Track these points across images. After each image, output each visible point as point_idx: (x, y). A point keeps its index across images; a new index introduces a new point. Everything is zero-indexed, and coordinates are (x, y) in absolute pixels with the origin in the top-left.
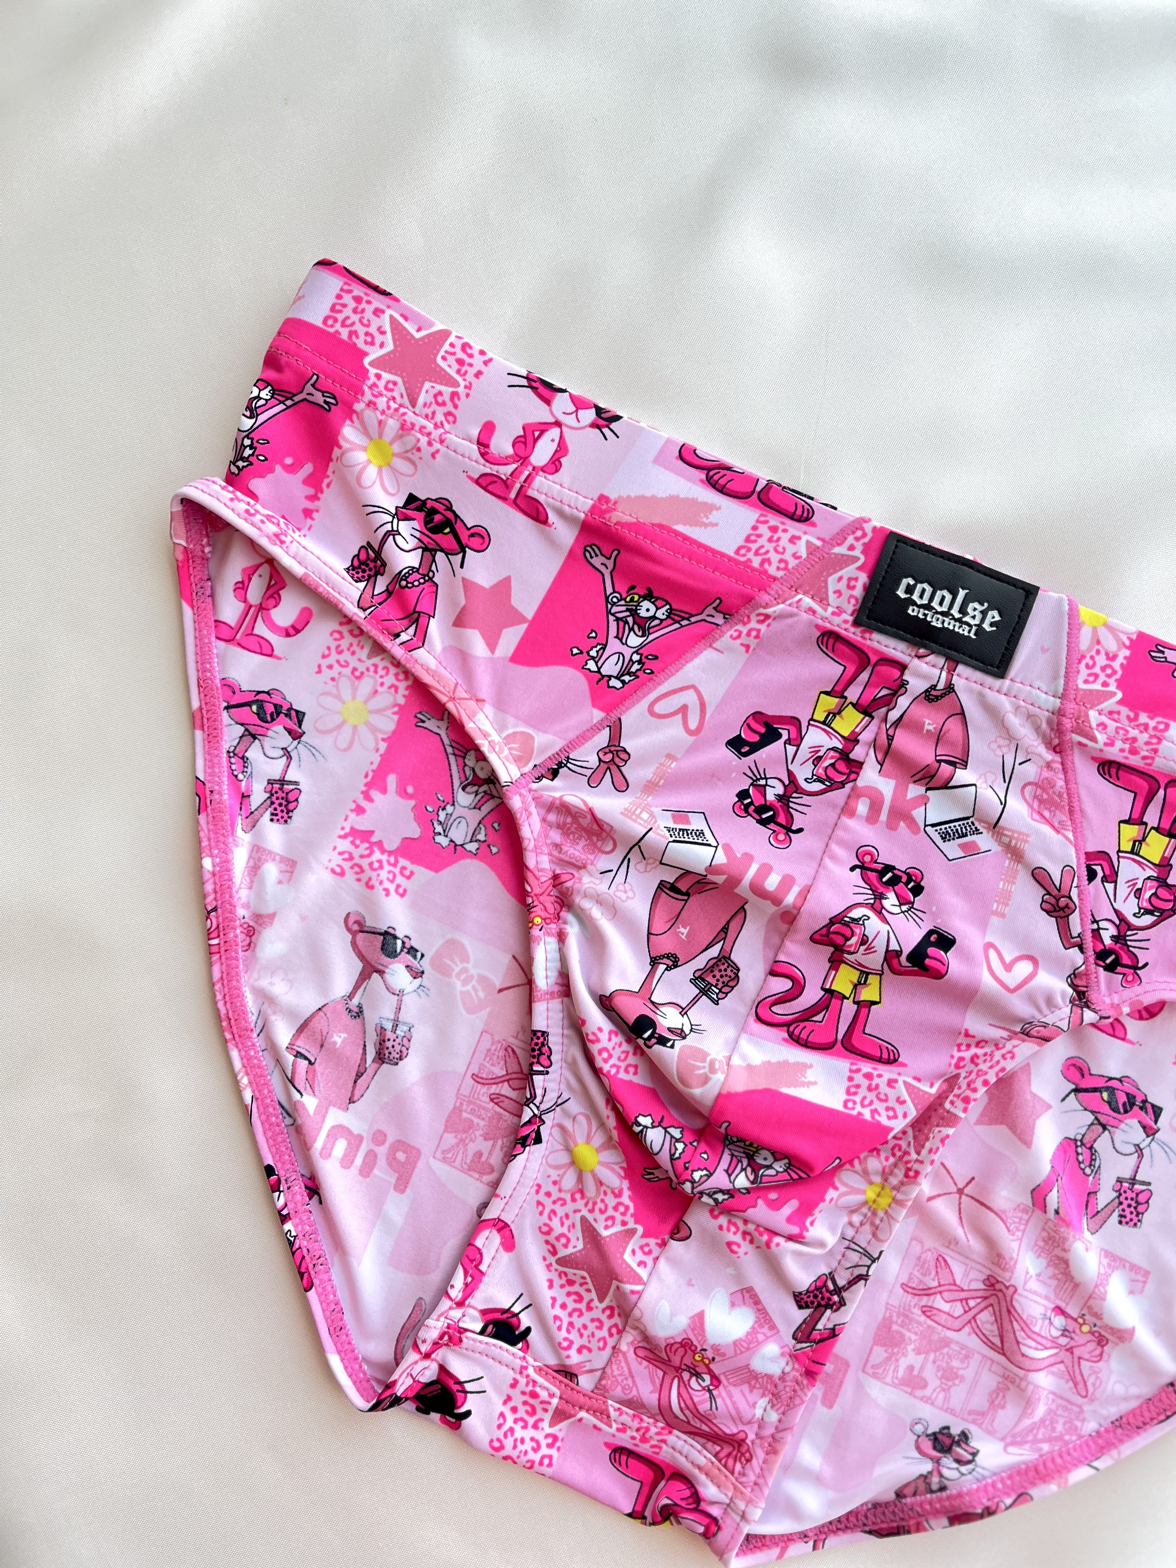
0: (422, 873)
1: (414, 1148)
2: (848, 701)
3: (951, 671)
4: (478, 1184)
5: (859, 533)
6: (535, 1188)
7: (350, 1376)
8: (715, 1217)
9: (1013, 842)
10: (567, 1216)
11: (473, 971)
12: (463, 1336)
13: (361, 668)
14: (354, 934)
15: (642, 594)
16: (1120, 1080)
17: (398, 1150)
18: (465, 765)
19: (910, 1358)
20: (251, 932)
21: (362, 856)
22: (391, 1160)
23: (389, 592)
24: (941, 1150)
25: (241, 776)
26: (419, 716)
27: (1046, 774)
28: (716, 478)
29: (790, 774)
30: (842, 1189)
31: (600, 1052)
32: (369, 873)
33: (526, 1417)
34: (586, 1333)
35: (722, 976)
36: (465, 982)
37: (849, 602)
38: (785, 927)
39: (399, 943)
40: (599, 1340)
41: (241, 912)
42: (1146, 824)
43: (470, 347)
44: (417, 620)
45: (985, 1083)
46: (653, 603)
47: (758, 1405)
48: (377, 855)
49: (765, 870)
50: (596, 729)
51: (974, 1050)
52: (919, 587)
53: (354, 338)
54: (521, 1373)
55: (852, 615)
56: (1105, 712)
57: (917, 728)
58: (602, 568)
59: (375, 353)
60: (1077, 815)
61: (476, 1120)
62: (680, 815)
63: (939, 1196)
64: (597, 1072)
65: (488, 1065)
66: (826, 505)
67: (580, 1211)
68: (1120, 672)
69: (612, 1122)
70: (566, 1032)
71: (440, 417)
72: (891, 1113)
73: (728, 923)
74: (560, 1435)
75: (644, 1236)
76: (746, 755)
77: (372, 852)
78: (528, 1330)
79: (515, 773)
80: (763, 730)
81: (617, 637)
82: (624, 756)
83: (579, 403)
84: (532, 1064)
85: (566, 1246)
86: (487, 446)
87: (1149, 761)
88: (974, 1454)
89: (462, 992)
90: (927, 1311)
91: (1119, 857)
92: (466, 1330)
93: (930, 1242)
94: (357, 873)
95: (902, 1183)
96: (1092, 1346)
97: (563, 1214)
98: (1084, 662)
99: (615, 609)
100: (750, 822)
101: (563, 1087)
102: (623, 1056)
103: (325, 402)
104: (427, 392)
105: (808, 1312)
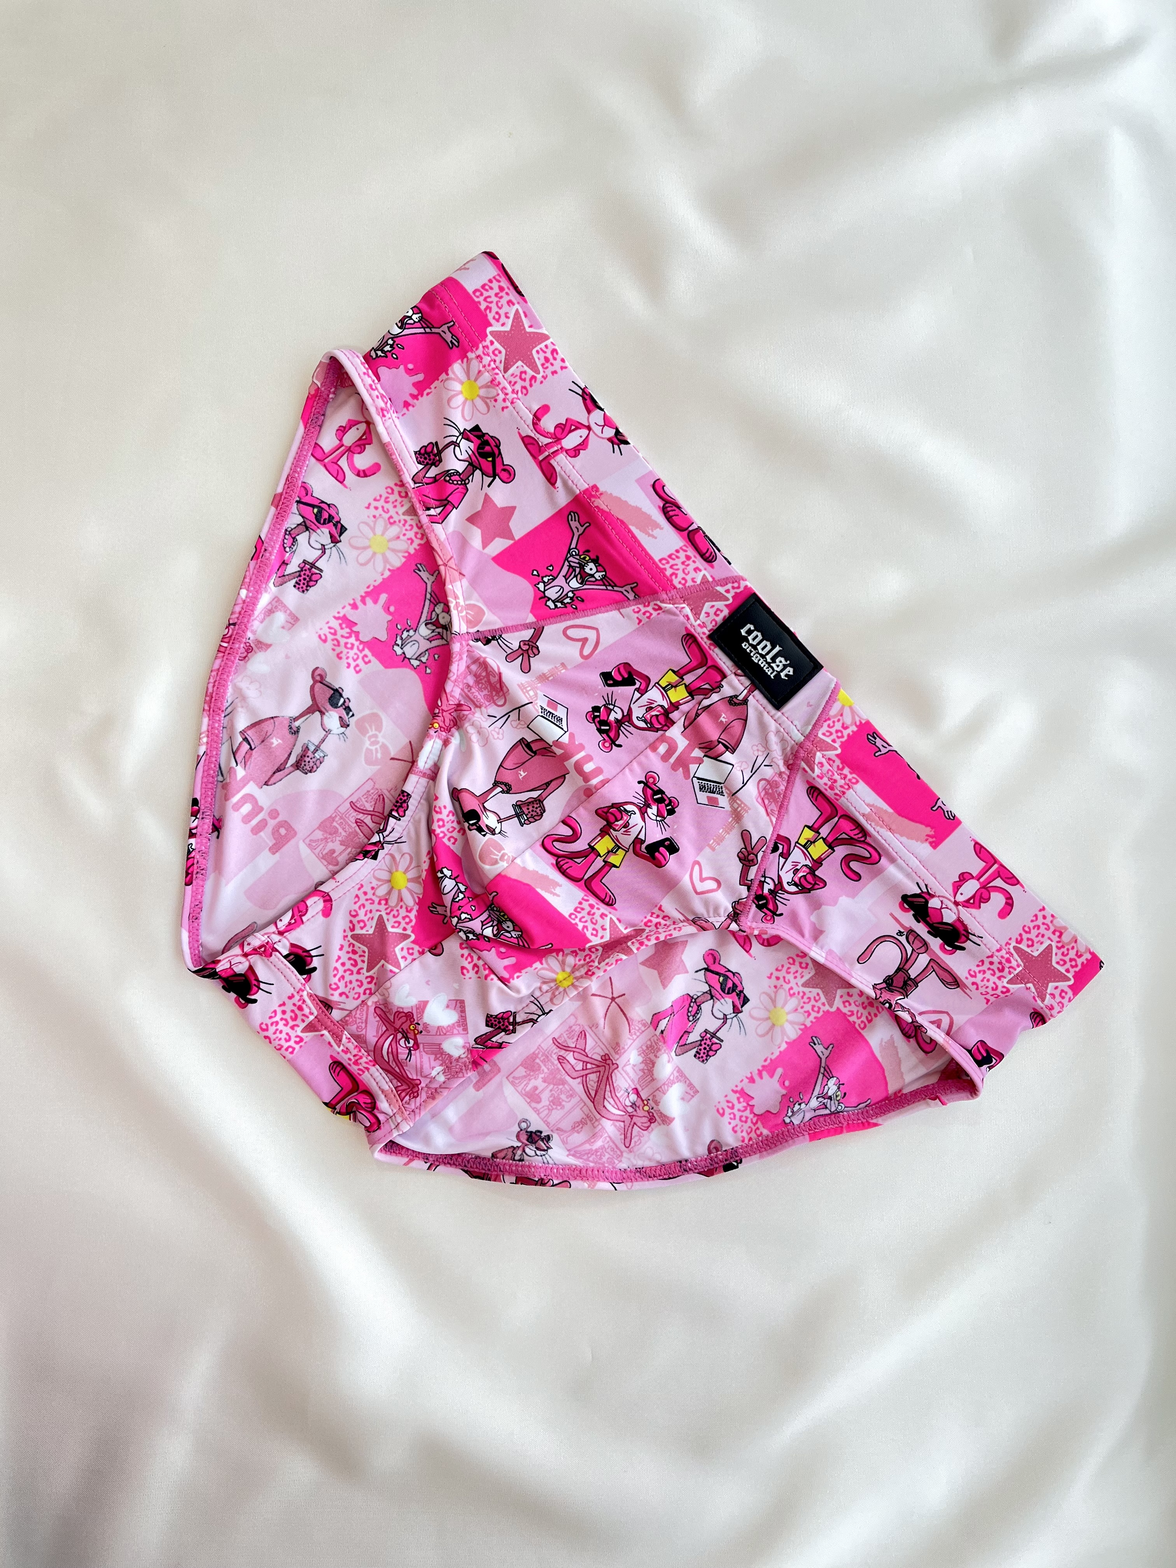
0: (376, 664)
1: (293, 830)
2: (683, 682)
3: (750, 692)
4: (324, 869)
5: (736, 585)
6: (359, 886)
7: (190, 948)
8: (462, 948)
9: (739, 809)
10: (371, 911)
11: (381, 739)
12: (274, 953)
13: (396, 518)
14: (315, 682)
15: (592, 557)
16: (734, 974)
17: (282, 827)
18: (434, 610)
19: (538, 1082)
20: (249, 650)
21: (342, 636)
22: (275, 831)
23: (435, 479)
24: (613, 966)
25: (288, 549)
26: (419, 566)
27: (777, 778)
28: (669, 509)
29: (630, 710)
30: (545, 965)
31: (439, 820)
32: (342, 648)
33: (289, 1020)
34: (349, 986)
35: (533, 811)
36: (372, 744)
37: (711, 623)
38: (585, 797)
39: (342, 700)
40: (356, 993)
41: (249, 634)
42: (819, 834)
43: (557, 353)
44: (445, 506)
45: (657, 938)
46: (596, 566)
47: (435, 1069)
48: (352, 640)
49: (588, 758)
50: (526, 626)
51: (659, 920)
52: (755, 633)
53: (488, 311)
54: (298, 992)
55: (709, 631)
56: (827, 757)
57: (716, 717)
58: (575, 530)
59: (496, 327)
60: (783, 811)
61: (340, 830)
62: (553, 703)
63: (600, 996)
64: (430, 832)
65: (363, 800)
66: (726, 559)
67: (380, 911)
68: (846, 738)
69: (425, 866)
70: (422, 799)
71: (518, 387)
72: (594, 932)
73: (551, 781)
74: (305, 1040)
75: (413, 942)
76: (609, 685)
77: (350, 637)
78: (315, 969)
79: (464, 629)
80: (626, 676)
81: (564, 577)
82: (535, 651)
83: (608, 422)
84: (392, 810)
85: (362, 928)
86: (539, 420)
87: (838, 797)
88: (549, 1148)
89: (367, 749)
90: (561, 1059)
91: (795, 846)
92: (277, 951)
93: (582, 1021)
94: (334, 645)
95: (582, 977)
96: (645, 1120)
97: (369, 909)
98: (828, 722)
99: (571, 559)
100: (593, 727)
101: (405, 833)
102: (451, 830)
103: (451, 342)
104: (517, 367)
105: (490, 1029)
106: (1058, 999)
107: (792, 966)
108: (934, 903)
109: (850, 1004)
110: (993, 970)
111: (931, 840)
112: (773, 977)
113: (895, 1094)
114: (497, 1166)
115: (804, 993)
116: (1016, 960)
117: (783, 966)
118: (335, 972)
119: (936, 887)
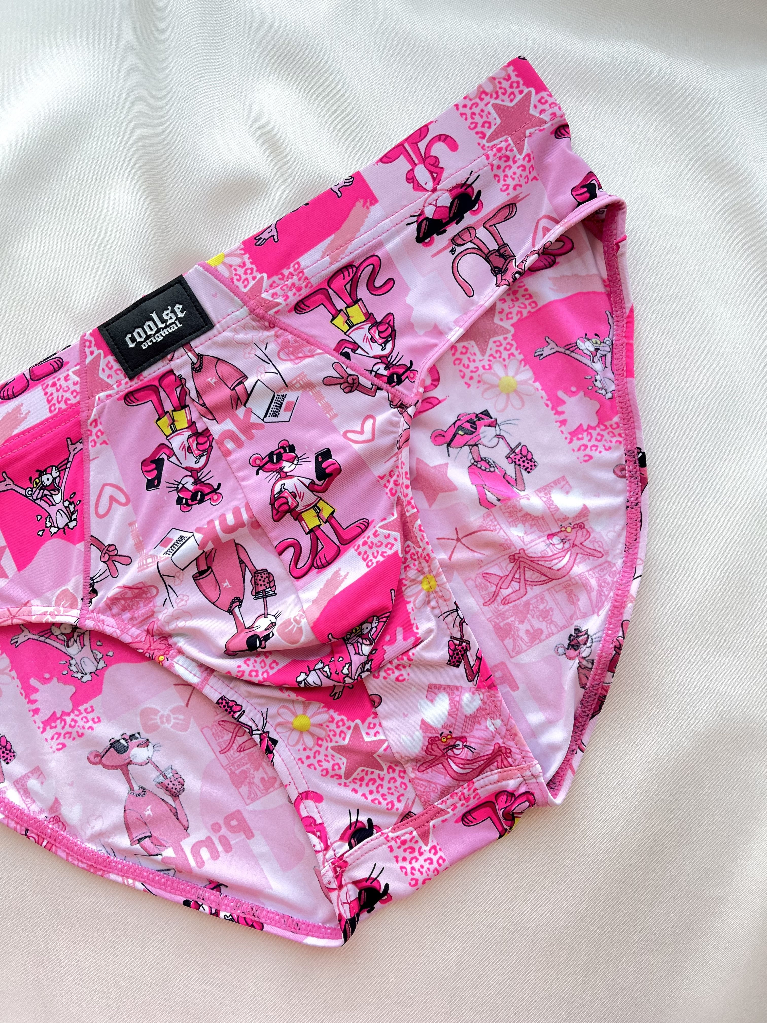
0: (96, 702)
1: (234, 812)
2: (170, 412)
3: (191, 349)
4: (277, 791)
5: (87, 344)
6: (299, 762)
7: (323, 938)
8: (378, 677)
9: (301, 382)
10: (326, 756)
11: (166, 712)
12: (344, 859)
14: (100, 762)
15: (37, 476)
16: (458, 420)
17: (230, 822)
18: (57, 636)
19: (522, 628)
20: (57, 819)
21: (63, 728)
22: (232, 829)
24: (425, 535)
26: (13, 642)
27: (280, 341)
28: (6, 394)
29: (186, 469)
30: (412, 599)
31: (250, 675)
32: (74, 731)
33: (413, 855)
34: (393, 790)
35: (264, 581)
36: (168, 721)
37: (118, 374)
38: (259, 530)
39: (122, 741)
40: (401, 786)
41: (42, 817)
42: (341, 310)
45: (407, 487)
46: (46, 474)
47: (488, 726)
48: (68, 719)
49: (223, 518)
50: (87, 553)
51: (392, 481)
54: (388, 841)
55: (125, 377)
56: (268, 288)
57: (209, 387)
58: (8, 487)
60: (312, 340)
61: (244, 768)
62: (164, 541)
63: (452, 552)
64: (259, 685)
65: (221, 740)
66: (64, 349)
67: (327, 747)
68: (254, 267)
69: (293, 696)
70: (231, 686)
72: (389, 546)
73: (239, 558)
74: (435, 843)
75: (363, 722)
76: (159, 484)
77: (65, 720)
78: (370, 821)
79: (76, 613)
80: (154, 466)
81: (50, 506)
82: (112, 548)
84: (233, 716)
85: (340, 768)
87: (309, 285)
88: (586, 633)
89: (172, 727)
90: (505, 602)
91: (348, 336)
92: (343, 855)
93: (473, 575)
94: (70, 737)
95: (429, 566)
96: (580, 533)
97: (324, 757)
98: (235, 280)
99: (34, 496)
100: (196, 508)
101: (258, 708)
102: (263, 664)
105: (462, 664)
106: (546, 106)
107: (463, 362)
108: (429, 212)
109: (511, 313)
110: (506, 167)
111: (368, 204)
112: (469, 382)
113: (606, 286)
114: (593, 687)
115: (491, 355)
116: (501, 142)
117: (461, 371)
118: (376, 802)
119: (414, 208)
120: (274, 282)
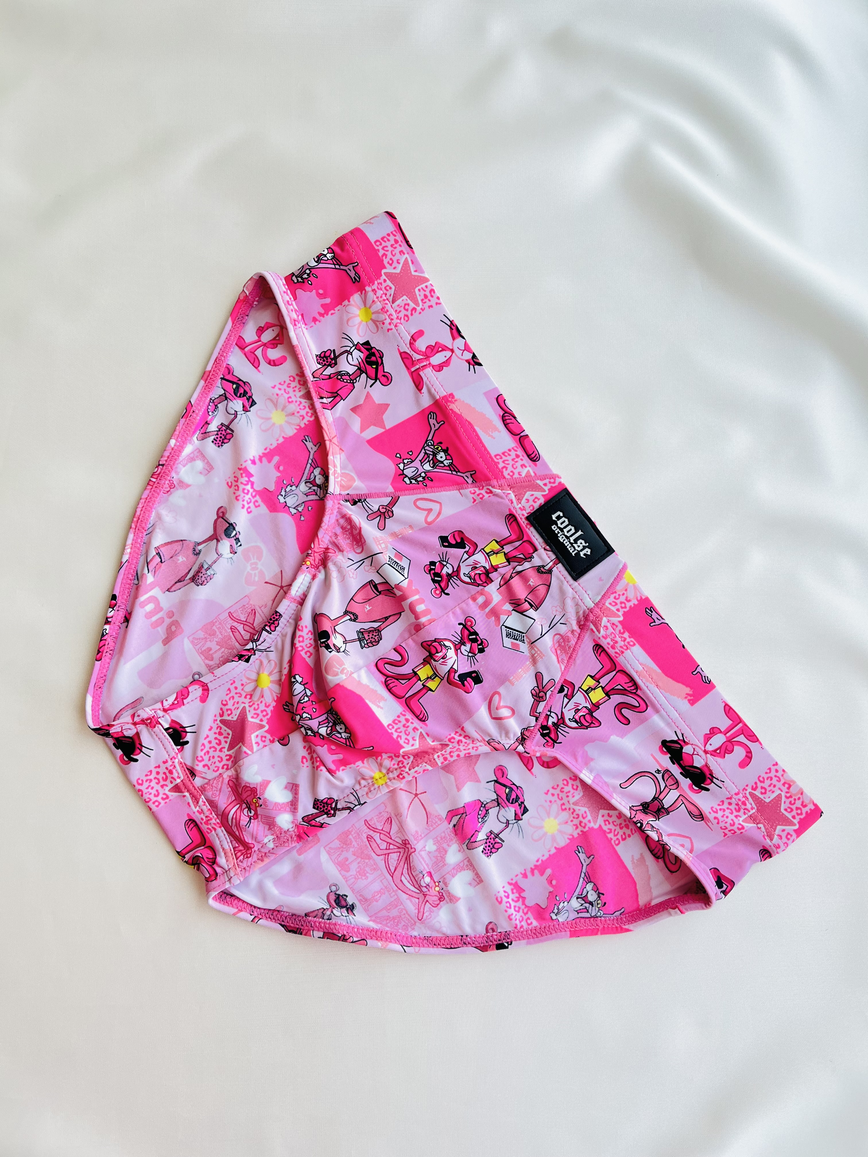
0: (264, 508)
1: (182, 628)
2: (503, 551)
3: (555, 564)
4: (203, 663)
5: (552, 480)
6: (232, 681)
7: (92, 711)
8: (302, 742)
9: (536, 655)
10: (238, 703)
11: (260, 567)
12: (157, 725)
13: (294, 399)
14: (218, 517)
15: (443, 448)
16: (518, 788)
17: (174, 625)
18: (313, 472)
19: (348, 855)
20: (172, 486)
21: (242, 484)
22: (169, 627)
23: (330, 377)
25: (210, 413)
26: (306, 437)
27: (569, 634)
28: (507, 418)
29: (459, 566)
31: (300, 637)
33: (161, 780)
34: (212, 760)
35: (372, 638)
36: (253, 569)
37: (530, 507)
38: (414, 632)
39: (234, 533)
40: (216, 767)
41: (173, 474)
42: (600, 683)
43: (434, 292)
44: (335, 397)
46: (446, 455)
47: (267, 837)
48: (249, 487)
49: (421, 601)
50: (385, 495)
51: (461, 738)
52: (563, 519)
53: (384, 257)
54: (171, 759)
55: (527, 514)
56: (611, 622)
57: (525, 580)
58: (432, 426)
59: (389, 270)
60: (572, 660)
61: (218, 633)
63: (406, 791)
64: (293, 645)
65: (239, 612)
66: (544, 461)
67: (245, 703)
68: (628, 609)
69: (285, 671)
70: (290, 620)
71: (401, 315)
72: (407, 741)
73: (390, 616)
74: (171, 798)
75: (267, 732)
76: (445, 546)
77: (247, 485)
78: (187, 742)
79: (337, 492)
80: (459, 541)
81: (420, 461)
82: (390, 513)
83: (467, 348)
84: (266, 625)
85: (229, 715)
86: (415, 341)
87: (617, 655)
89: (248, 573)
90: (370, 838)
91: (579, 690)
92: (160, 724)
93: (390, 809)
94: (235, 489)
95: (394, 778)
96: (436, 898)
97: (236, 701)
98: (614, 595)
99: (427, 448)
100: (428, 577)
101: (273, 644)
102: (308, 645)
103: (354, 278)
104: (403, 300)
105: (316, 811)
106: (784, 840)
107: (566, 787)
108: (687, 749)
109: (609, 823)
110: (731, 810)
111: (689, 698)
112: (550, 794)
113: (644, 905)
114: (309, 923)
115: (574, 810)
116: (750, 804)
117: (558, 786)
118: (203, 747)
119: (690, 736)
120: (617, 626)
